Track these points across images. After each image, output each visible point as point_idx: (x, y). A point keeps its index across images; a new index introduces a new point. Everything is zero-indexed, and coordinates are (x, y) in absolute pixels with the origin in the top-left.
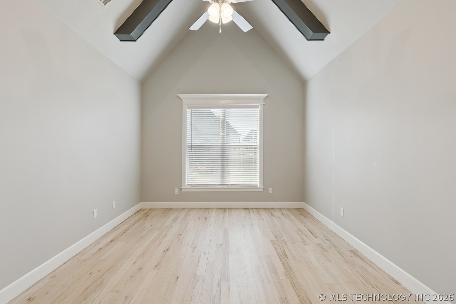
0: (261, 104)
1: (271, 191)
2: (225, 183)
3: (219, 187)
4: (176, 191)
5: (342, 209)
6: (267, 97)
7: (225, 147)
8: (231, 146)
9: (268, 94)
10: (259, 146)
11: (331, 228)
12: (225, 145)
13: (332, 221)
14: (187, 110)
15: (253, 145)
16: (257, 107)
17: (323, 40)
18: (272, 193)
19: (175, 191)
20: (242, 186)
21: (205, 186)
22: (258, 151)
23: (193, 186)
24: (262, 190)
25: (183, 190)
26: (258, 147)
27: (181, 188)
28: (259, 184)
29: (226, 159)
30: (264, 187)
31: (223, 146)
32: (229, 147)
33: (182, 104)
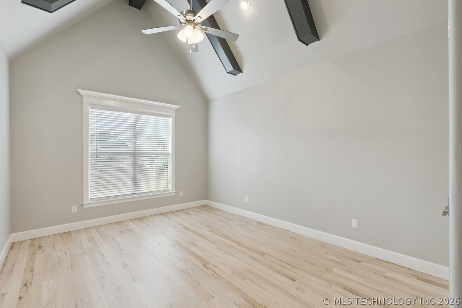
0: (173, 114)
1: (181, 194)
2: (136, 192)
3: (131, 196)
4: (75, 209)
5: (246, 197)
6: (178, 108)
7: (137, 154)
8: (143, 154)
9: (180, 106)
10: (171, 153)
11: (237, 213)
12: (137, 152)
13: (237, 208)
14: (90, 110)
15: (165, 153)
16: (169, 116)
17: (236, 75)
18: (182, 196)
19: (73, 209)
20: (155, 193)
21: (114, 198)
22: (170, 158)
23: (98, 200)
24: (174, 194)
25: (85, 207)
26: (170, 155)
27: (82, 204)
28: (171, 189)
29: (137, 167)
30: (176, 191)
31: (134, 154)
32: (141, 154)
33: (82, 102)
